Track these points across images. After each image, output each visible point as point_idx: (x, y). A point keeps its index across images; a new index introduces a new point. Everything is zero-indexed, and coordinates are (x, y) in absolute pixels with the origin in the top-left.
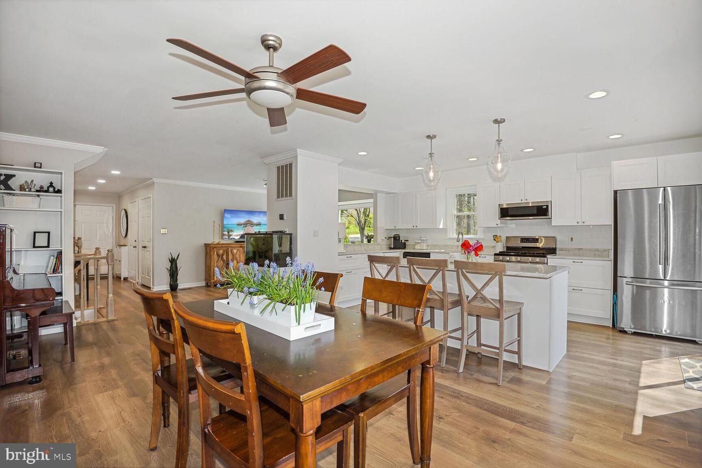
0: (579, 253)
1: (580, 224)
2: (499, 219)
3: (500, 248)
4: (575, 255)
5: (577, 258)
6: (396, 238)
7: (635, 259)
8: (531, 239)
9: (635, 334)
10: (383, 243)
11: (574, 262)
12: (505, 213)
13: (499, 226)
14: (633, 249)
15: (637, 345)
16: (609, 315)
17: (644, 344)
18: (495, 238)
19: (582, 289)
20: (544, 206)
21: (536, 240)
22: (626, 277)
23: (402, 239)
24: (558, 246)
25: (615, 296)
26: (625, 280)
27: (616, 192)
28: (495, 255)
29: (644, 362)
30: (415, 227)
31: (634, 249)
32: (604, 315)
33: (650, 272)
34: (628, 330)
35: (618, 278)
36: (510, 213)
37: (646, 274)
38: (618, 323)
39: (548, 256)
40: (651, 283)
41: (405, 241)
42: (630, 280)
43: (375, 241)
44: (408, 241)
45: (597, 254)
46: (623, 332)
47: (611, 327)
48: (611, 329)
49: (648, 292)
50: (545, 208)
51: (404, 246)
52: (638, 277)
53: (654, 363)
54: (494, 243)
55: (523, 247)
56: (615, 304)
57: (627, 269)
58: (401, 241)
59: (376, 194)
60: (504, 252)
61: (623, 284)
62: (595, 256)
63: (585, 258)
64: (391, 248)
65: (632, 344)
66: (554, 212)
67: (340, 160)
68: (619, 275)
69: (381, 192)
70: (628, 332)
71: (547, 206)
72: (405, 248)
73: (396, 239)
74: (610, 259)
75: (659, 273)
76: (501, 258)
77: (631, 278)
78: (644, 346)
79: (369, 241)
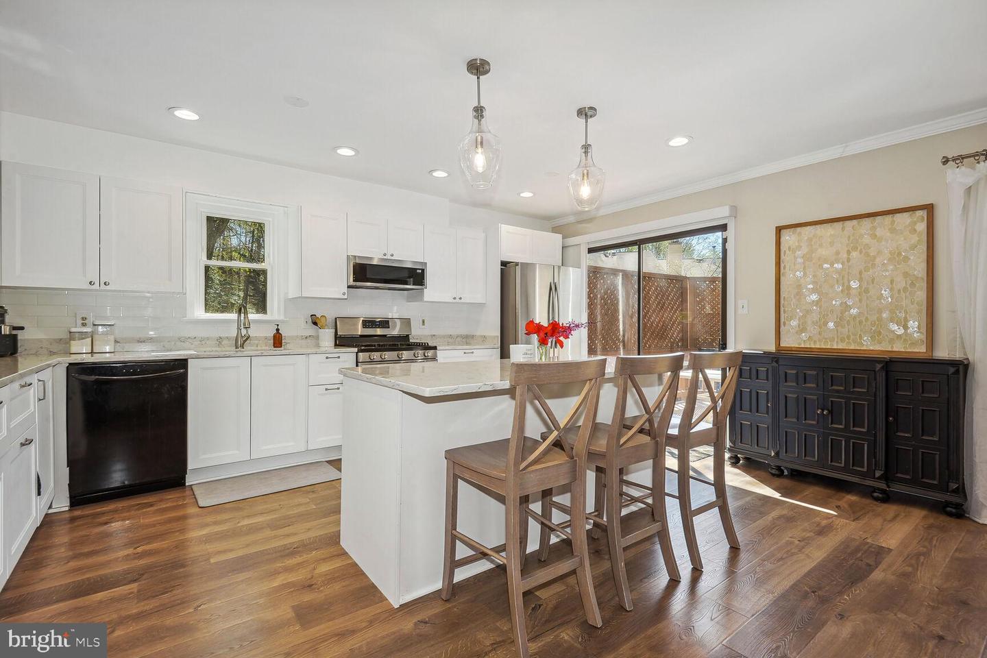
1: (455, 301)
5: (468, 347)
11: (465, 353)
18: (317, 319)
20: (419, 269)
21: (385, 324)
27: (505, 264)
36: (368, 274)
50: (419, 273)
71: (423, 270)
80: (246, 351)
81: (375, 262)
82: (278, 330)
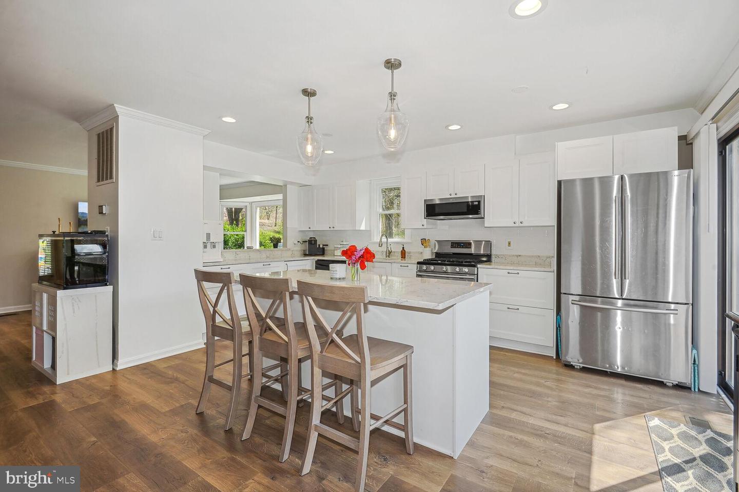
0: (518, 261)
1: (517, 225)
2: (425, 218)
3: (428, 255)
4: (512, 264)
5: (512, 268)
6: (312, 242)
7: (583, 270)
8: (463, 243)
9: (584, 370)
10: (295, 249)
11: (509, 273)
12: (433, 210)
13: (425, 227)
14: (580, 258)
15: (587, 390)
16: (551, 343)
17: (596, 388)
18: (424, 242)
19: (518, 307)
20: (476, 201)
21: (467, 245)
22: (572, 294)
23: (320, 243)
24: (494, 252)
25: (559, 317)
26: (571, 298)
27: (560, 183)
28: (419, 263)
29: (597, 427)
30: (332, 229)
31: (583, 256)
32: (545, 342)
33: (602, 289)
34: (575, 364)
35: (562, 296)
36: (437, 211)
37: (596, 290)
38: (563, 354)
39: (479, 266)
40: (603, 303)
41: (324, 245)
42: (577, 298)
43: (285, 245)
44: (327, 245)
45: (538, 262)
46: (569, 366)
47: (555, 358)
48: (554, 363)
49: (599, 314)
50: (476, 205)
51: (322, 252)
52: (586, 295)
53: (610, 427)
54: (421, 248)
55: (454, 254)
56: (558, 328)
57: (574, 284)
58: (319, 245)
59: (286, 186)
60: (432, 260)
61: (569, 303)
62: (536, 264)
63: (522, 268)
64: (305, 255)
65: (580, 389)
66: (488, 209)
67: (207, 132)
68: (563, 291)
69: (292, 183)
70: (576, 367)
71: (479, 202)
72: (323, 254)
73: (311, 244)
74: (552, 270)
75: (613, 288)
76: (424, 267)
77: (578, 295)
78: (595, 392)
79: (276, 246)
80: (392, 259)
81: (438, 202)
82: (403, 248)
